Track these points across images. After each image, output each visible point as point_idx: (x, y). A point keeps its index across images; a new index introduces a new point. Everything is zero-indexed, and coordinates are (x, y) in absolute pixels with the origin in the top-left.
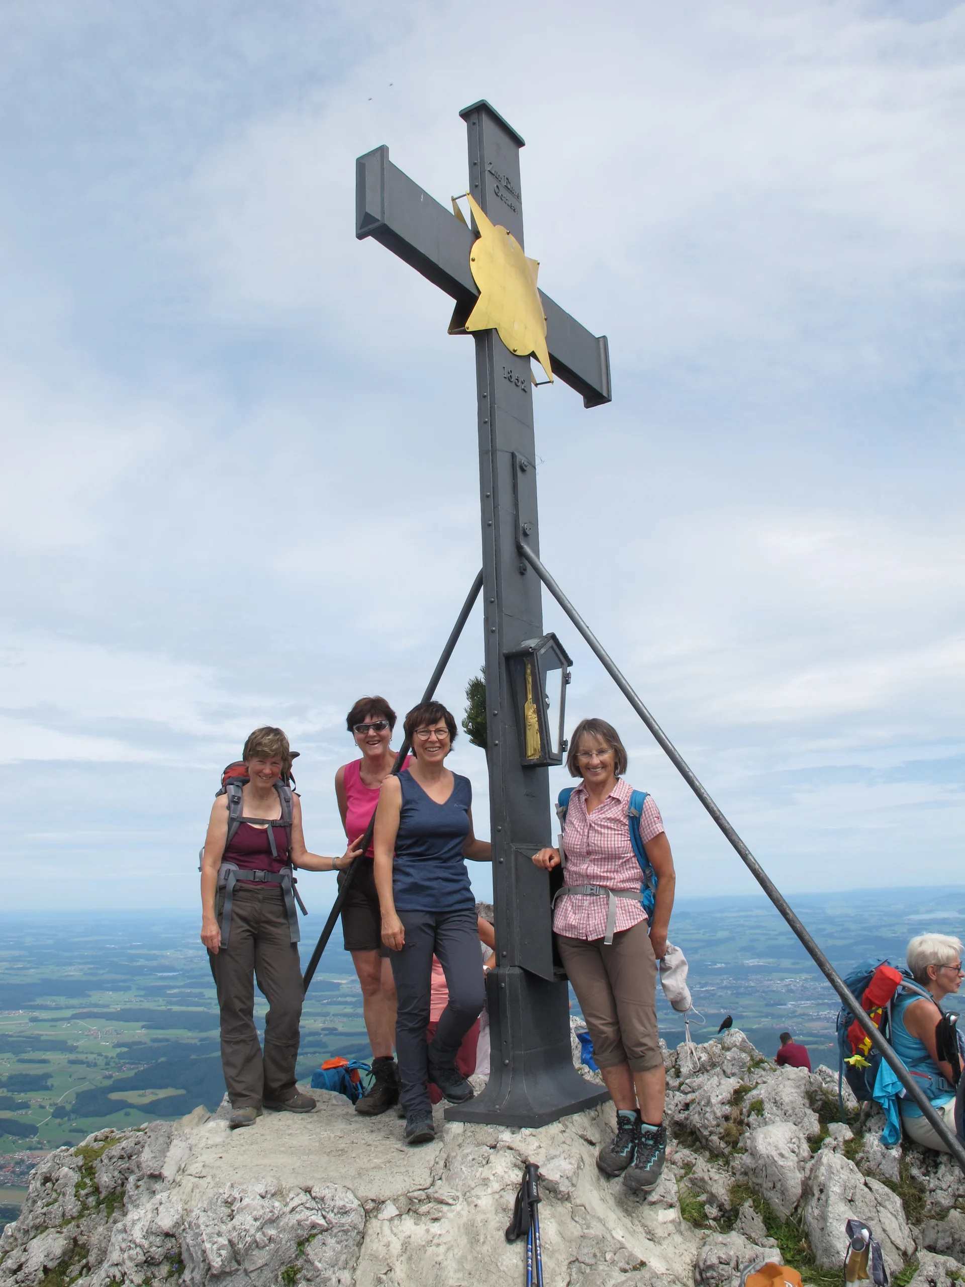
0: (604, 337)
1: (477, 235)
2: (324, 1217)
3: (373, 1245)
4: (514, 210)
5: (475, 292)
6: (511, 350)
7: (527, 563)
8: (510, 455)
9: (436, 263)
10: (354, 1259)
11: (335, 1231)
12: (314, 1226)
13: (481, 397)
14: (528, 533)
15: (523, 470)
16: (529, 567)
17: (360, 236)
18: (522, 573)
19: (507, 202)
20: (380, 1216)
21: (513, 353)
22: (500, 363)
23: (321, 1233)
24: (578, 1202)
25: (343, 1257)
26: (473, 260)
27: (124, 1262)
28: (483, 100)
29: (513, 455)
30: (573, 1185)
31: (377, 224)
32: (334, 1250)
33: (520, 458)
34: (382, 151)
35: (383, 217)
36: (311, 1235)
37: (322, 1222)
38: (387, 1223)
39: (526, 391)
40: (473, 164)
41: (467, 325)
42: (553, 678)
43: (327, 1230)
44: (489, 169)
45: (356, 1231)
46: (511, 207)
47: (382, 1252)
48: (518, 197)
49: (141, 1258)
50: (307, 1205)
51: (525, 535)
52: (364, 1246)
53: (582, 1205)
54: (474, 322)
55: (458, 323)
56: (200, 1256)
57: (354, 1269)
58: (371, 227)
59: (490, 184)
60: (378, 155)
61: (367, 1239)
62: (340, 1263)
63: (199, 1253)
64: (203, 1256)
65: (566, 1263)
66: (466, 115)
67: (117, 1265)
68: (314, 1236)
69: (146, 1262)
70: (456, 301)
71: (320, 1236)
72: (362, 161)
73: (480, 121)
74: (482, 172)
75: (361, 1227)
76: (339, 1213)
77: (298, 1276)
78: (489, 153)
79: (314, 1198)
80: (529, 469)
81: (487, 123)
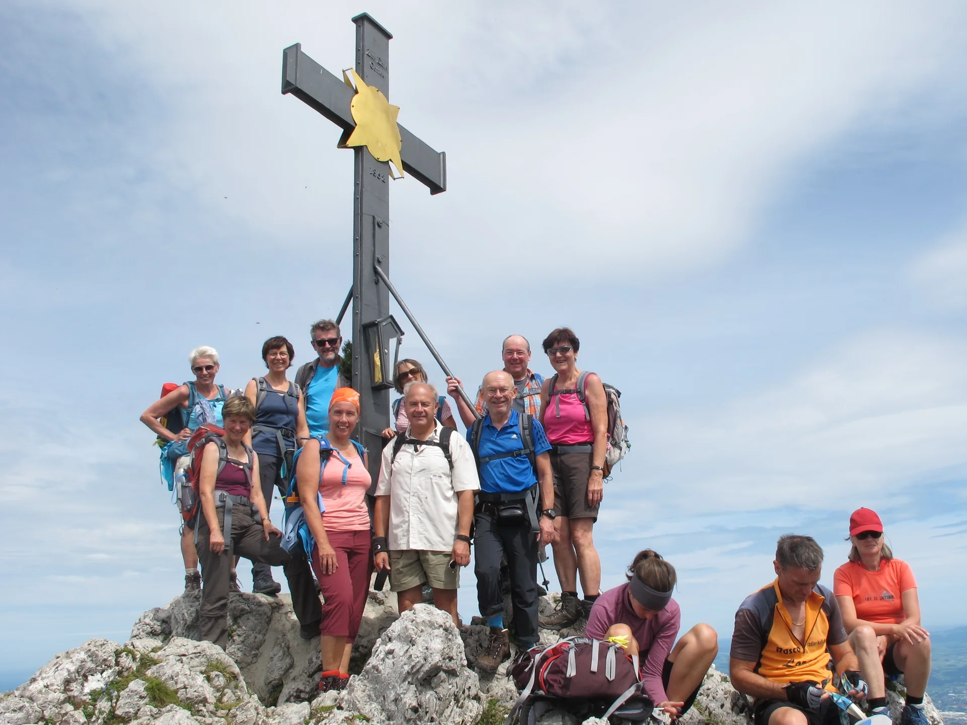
0: (444, 153)
1: (356, 92)
2: (249, 607)
3: (275, 624)
4: (383, 77)
5: (353, 125)
6: (376, 158)
7: (380, 278)
8: (371, 217)
9: (329, 108)
10: (265, 630)
11: (254, 613)
12: (243, 610)
13: (356, 184)
14: (381, 261)
15: (379, 226)
16: (381, 281)
17: (284, 92)
18: (377, 283)
19: (378, 72)
20: (280, 612)
21: (377, 160)
22: (368, 166)
23: (247, 613)
24: (388, 605)
25: (259, 628)
26: (353, 106)
27: (139, 634)
28: (365, 13)
29: (374, 218)
30: (386, 597)
31: (293, 86)
32: (254, 622)
33: (378, 219)
34: (297, 46)
35: (296, 83)
36: (241, 614)
37: (247, 608)
38: (284, 616)
39: (385, 182)
40: (358, 50)
41: (347, 143)
42: (393, 342)
43: (250, 613)
44: (367, 53)
45: (266, 616)
46: (381, 75)
47: (280, 628)
48: (387, 69)
49: (149, 630)
50: (240, 601)
51: (379, 262)
52: (270, 625)
53: (391, 607)
54: (353, 141)
55: (343, 143)
56: (181, 617)
57: (265, 635)
58: (290, 88)
59: (367, 62)
60: (295, 48)
61: (273, 622)
62: (257, 630)
63: (181, 616)
64: (182, 617)
65: (378, 629)
66: (356, 20)
67: (135, 636)
68: (243, 615)
69: (151, 632)
70: (343, 130)
71: (246, 615)
72: (286, 51)
73: (363, 24)
74: (363, 55)
75: (269, 614)
76: (257, 605)
77: (234, 633)
78: (368, 43)
79: (244, 599)
80: (383, 225)
81: (367, 25)
